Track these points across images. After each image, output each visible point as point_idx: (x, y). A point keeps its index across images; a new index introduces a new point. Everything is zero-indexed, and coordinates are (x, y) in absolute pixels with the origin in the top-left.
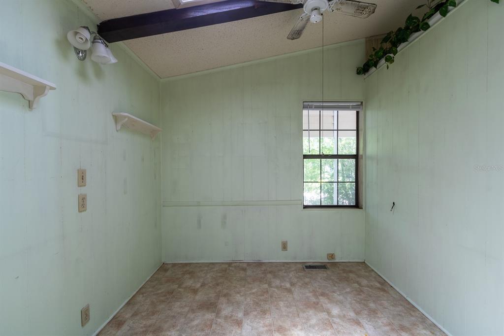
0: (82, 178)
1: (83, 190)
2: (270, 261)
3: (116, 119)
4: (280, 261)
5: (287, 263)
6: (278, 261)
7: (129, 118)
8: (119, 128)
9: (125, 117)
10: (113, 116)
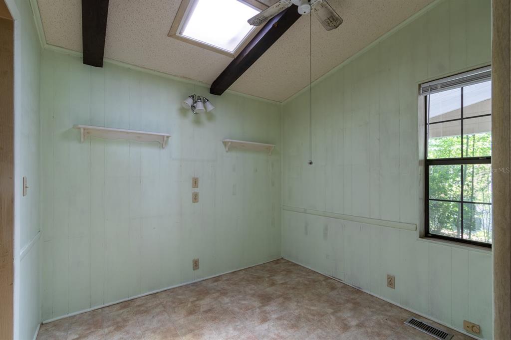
0: (195, 182)
1: (196, 190)
2: (372, 294)
3: (225, 143)
4: (384, 299)
5: (391, 305)
6: (381, 298)
7: (231, 142)
8: (227, 149)
9: (229, 142)
10: (223, 142)
